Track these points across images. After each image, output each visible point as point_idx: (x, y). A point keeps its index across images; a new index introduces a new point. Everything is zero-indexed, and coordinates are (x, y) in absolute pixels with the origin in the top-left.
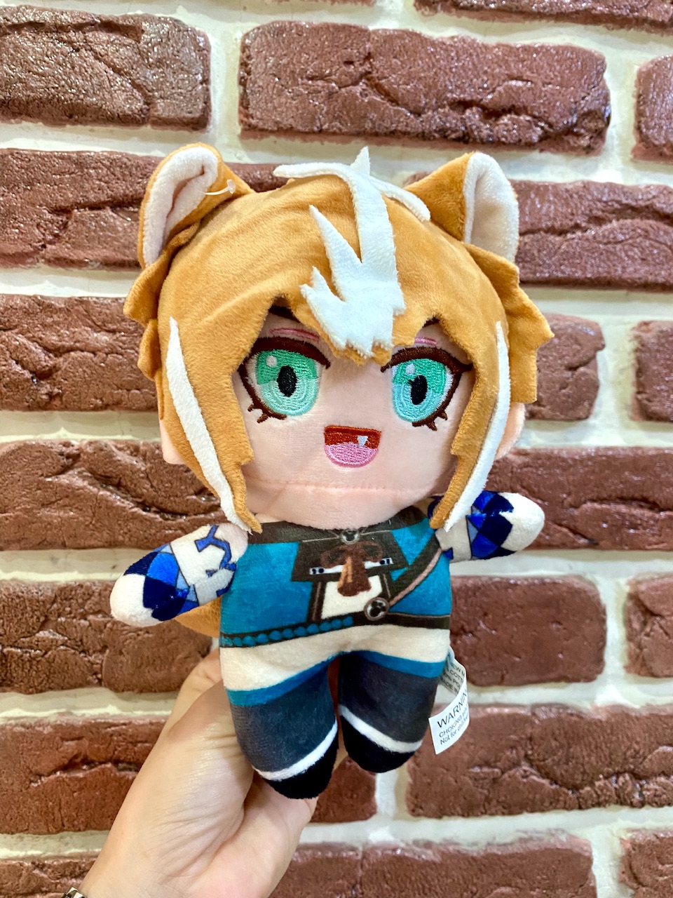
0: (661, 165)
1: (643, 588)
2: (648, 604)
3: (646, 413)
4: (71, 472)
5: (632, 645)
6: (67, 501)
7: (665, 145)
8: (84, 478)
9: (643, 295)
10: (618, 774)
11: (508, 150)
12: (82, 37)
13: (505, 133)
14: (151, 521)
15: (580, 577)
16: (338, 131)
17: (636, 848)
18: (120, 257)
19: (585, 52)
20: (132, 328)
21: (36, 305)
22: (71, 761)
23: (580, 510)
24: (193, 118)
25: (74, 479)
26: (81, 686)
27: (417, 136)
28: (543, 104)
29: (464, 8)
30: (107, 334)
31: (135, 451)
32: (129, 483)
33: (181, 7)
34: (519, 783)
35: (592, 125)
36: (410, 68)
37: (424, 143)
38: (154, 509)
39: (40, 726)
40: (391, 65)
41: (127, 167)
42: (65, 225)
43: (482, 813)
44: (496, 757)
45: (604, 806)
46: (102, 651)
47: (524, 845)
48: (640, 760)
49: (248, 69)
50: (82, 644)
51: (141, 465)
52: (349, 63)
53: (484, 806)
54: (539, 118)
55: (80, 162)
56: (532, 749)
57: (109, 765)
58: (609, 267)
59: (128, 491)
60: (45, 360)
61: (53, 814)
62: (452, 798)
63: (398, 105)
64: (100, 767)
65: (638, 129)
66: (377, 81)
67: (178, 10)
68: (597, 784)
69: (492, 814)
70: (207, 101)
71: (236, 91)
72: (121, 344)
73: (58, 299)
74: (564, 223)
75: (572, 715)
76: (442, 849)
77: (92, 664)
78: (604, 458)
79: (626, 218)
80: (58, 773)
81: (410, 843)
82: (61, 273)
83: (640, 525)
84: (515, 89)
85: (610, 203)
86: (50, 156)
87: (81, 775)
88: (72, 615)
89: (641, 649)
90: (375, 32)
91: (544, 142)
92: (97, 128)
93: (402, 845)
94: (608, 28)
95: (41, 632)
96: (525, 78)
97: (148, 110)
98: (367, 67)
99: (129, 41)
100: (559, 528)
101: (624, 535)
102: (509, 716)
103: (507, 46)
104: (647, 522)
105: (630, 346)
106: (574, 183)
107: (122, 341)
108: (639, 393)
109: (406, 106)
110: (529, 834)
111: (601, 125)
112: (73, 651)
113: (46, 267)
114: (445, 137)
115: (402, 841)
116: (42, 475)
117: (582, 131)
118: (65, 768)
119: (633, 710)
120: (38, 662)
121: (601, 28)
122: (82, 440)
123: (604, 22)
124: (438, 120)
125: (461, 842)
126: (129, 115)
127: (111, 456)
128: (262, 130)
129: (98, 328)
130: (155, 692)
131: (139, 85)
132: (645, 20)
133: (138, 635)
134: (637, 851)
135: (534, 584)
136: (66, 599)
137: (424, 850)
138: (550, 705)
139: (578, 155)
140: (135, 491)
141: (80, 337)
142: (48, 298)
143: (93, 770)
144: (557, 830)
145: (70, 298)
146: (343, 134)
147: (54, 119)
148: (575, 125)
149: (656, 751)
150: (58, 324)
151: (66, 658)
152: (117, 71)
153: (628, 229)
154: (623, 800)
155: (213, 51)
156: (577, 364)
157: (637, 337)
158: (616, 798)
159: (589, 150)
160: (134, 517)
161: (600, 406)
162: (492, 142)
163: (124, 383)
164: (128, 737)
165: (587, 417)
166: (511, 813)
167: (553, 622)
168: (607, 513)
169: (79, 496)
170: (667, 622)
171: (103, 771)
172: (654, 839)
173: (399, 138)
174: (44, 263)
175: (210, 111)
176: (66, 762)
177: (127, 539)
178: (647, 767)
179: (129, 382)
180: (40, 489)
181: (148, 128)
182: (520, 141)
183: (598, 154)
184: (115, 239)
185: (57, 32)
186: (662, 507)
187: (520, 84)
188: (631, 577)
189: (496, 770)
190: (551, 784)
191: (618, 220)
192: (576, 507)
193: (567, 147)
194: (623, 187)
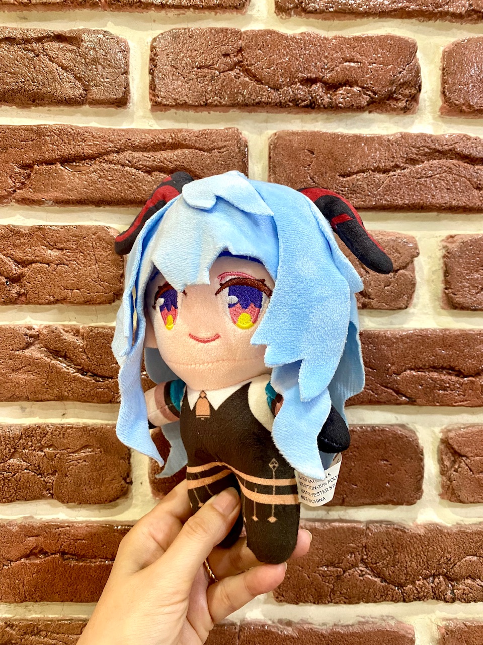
0: (462, 119)
1: (451, 435)
2: (455, 447)
3: (453, 304)
4: (33, 348)
5: (444, 478)
6: (29, 368)
7: (463, 104)
8: (42, 352)
9: (450, 215)
10: (434, 576)
11: (345, 112)
12: (41, 46)
13: (341, 100)
14: (87, 382)
15: (403, 426)
16: (218, 104)
17: (449, 633)
18: (66, 197)
19: (400, 39)
20: (74, 247)
21: (9, 231)
22: (31, 551)
23: (401, 376)
24: (116, 99)
25: (35, 352)
26: (39, 498)
27: (276, 105)
28: (370, 78)
29: (311, 12)
30: (57, 251)
31: (77, 333)
32: (72, 355)
33: (110, 22)
34: (357, 580)
35: (407, 92)
36: (271, 56)
37: (281, 109)
38: (90, 374)
39: (10, 526)
40: (257, 55)
41: (71, 134)
42: (29, 176)
43: (329, 602)
44: (339, 560)
45: (423, 600)
46: (53, 474)
47: (361, 627)
48: (451, 566)
49: (155, 63)
50: (39, 468)
51: (80, 342)
52: (226, 55)
53: (330, 596)
54: (368, 89)
55: (39, 132)
56: (367, 555)
57: (58, 555)
58: (422, 195)
59: (72, 361)
60: (15, 269)
61: (19, 589)
62: (306, 589)
63: (262, 84)
64: (51, 556)
65: (443, 93)
66: (247, 67)
67: (108, 25)
68: (417, 582)
69: (337, 603)
70: (127, 86)
71: (148, 78)
72: (67, 257)
73: (24, 227)
74: (387, 164)
75: (397, 529)
76: (298, 626)
77: (46, 483)
78: (420, 337)
79: (435, 159)
80: (23, 559)
81: (276, 621)
82: (27, 209)
83: (449, 387)
84: (348, 68)
85: (421, 148)
86: (19, 128)
87: (38, 561)
88: (33, 448)
89: (451, 482)
90: (245, 33)
91: (371, 105)
92: (52, 108)
93: (270, 623)
94: (420, 21)
95: (11, 460)
96: (355, 60)
97: (86, 95)
98: (240, 57)
99: (72, 47)
100: (386, 389)
101: (436, 395)
102: (349, 529)
103: (342, 37)
104: (454, 385)
105: (440, 253)
106: (394, 135)
107: (67, 256)
108: (446, 289)
109: (267, 84)
110: (366, 618)
111: (413, 91)
112: (33, 474)
113: (17, 205)
114: (297, 105)
115: (270, 619)
116: (13, 350)
117: (400, 96)
118: (27, 556)
119: (446, 527)
120: (9, 480)
121: (414, 20)
122: (41, 325)
123: (416, 17)
124: (291, 93)
125: (314, 622)
126: (72, 98)
127: (59, 336)
128: (165, 105)
129: (52, 247)
130: (90, 504)
131: (80, 77)
132: (447, 13)
133: (79, 463)
134: (450, 636)
135: (367, 431)
136: (28, 436)
137: (286, 627)
138: (381, 522)
139: (398, 114)
140: (76, 361)
141: (38, 253)
142: (18, 227)
143: (47, 558)
144: (388, 617)
145: (32, 227)
146: (223, 106)
147: (23, 104)
148: (395, 92)
149: (464, 559)
150: (24, 244)
151: (28, 478)
152: (64, 68)
153: (436, 167)
154: (438, 596)
155: (131, 52)
156: (398, 268)
157: (444, 247)
158: (433, 594)
159: (405, 110)
160: (75, 379)
161: (418, 298)
162: (332, 108)
163: (68, 285)
164: (70, 536)
165: (406, 307)
166: (350, 603)
167: (381, 460)
168: (422, 378)
169: (37, 364)
170: (471, 461)
171: (53, 559)
172: (463, 626)
173: (263, 107)
174: (15, 202)
175: (130, 93)
176: (28, 552)
177: (70, 395)
178: (457, 571)
179: (72, 284)
180: (11, 359)
181: (86, 107)
182: (353, 105)
183: (413, 113)
184: (62, 185)
185: (24, 44)
186: (465, 374)
187: (352, 64)
188: (443, 427)
189: (339, 569)
190: (382, 582)
191: (428, 161)
192: (398, 374)
193: (389, 108)
194: (431, 136)
